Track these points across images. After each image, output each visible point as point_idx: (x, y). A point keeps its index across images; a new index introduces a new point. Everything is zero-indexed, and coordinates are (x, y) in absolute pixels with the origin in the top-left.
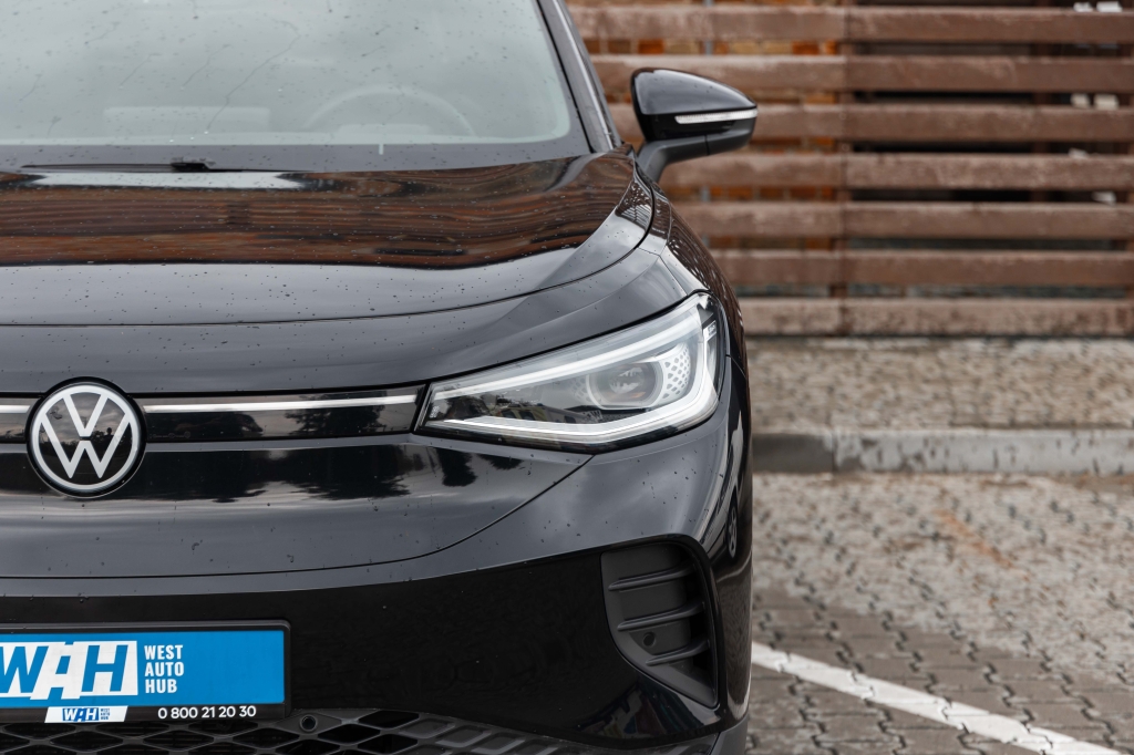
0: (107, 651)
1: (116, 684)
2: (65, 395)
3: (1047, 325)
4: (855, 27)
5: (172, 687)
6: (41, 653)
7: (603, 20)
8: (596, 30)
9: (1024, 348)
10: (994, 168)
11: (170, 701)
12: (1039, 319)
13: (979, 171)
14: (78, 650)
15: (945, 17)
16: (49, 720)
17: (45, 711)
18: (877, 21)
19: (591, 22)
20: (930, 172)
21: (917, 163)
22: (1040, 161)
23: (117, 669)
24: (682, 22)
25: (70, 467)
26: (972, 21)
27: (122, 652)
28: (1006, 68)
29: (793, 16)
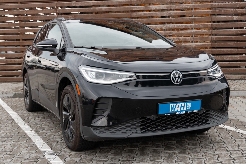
0: (183, 104)
1: (184, 109)
2: (174, 72)
3: (239, 78)
4: (212, 39)
5: (189, 108)
6: (176, 105)
7: (179, 39)
8: (178, 40)
9: (236, 81)
10: (232, 57)
11: (189, 110)
12: (238, 77)
13: (230, 58)
14: (180, 105)
15: (225, 37)
16: (177, 114)
17: (176, 113)
18: (215, 38)
19: (177, 39)
20: (223, 58)
21: (221, 57)
22: (238, 56)
23: (184, 107)
24: (189, 39)
25: (176, 81)
26: (228, 38)
27: (184, 104)
28: (233, 44)
29: (204, 37)
